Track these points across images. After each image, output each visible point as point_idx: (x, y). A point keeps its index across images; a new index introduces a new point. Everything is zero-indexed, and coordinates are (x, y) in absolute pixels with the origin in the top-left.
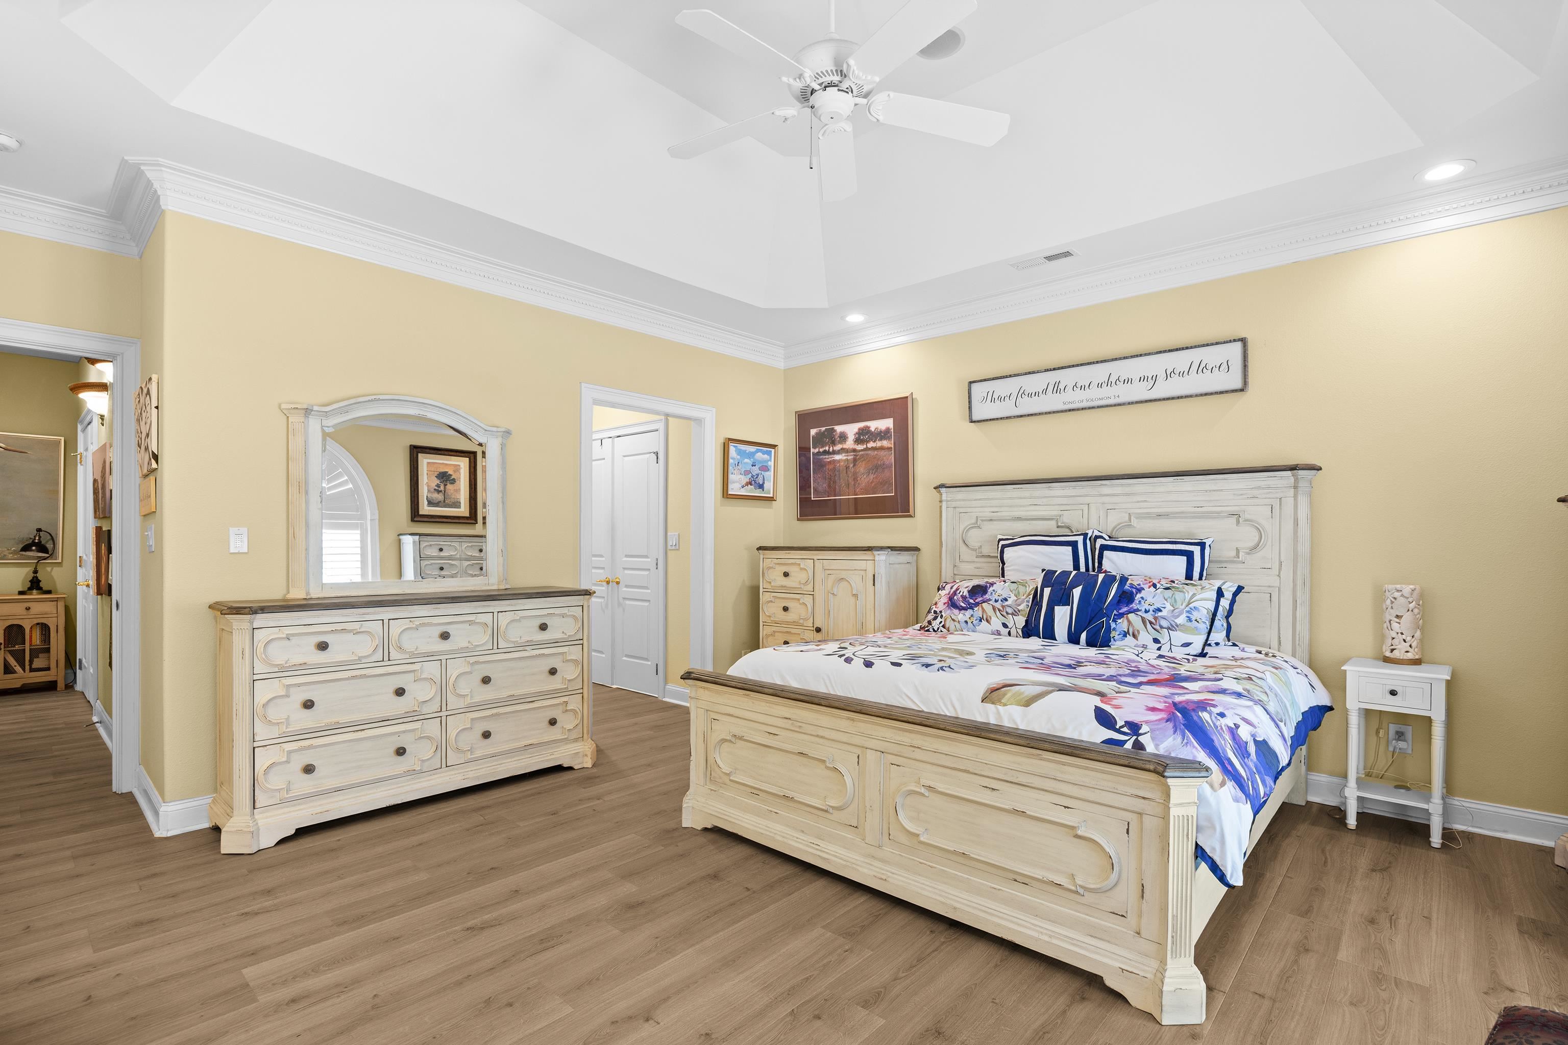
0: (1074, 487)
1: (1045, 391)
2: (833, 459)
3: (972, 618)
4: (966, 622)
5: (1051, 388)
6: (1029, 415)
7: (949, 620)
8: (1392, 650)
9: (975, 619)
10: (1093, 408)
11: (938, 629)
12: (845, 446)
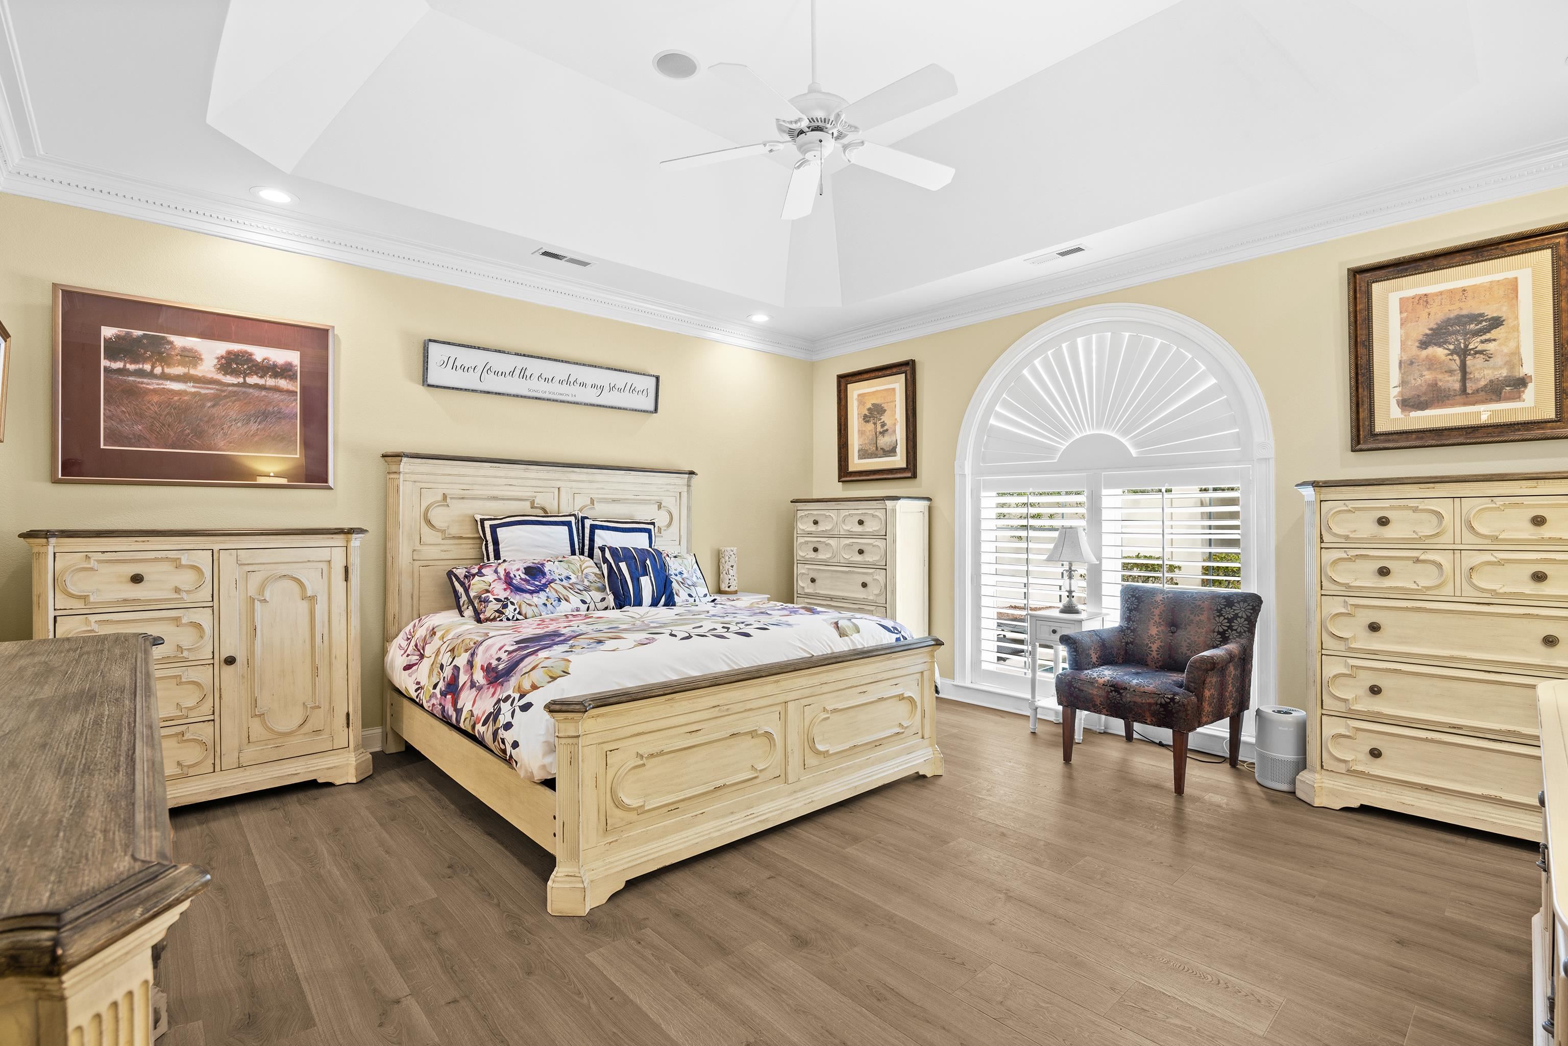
0: (548, 471)
1: (512, 373)
2: (162, 386)
3: (549, 600)
4: (545, 605)
5: (517, 372)
6: (496, 393)
7: (524, 607)
8: (729, 587)
9: (553, 600)
10: (557, 401)
11: (513, 617)
12: (192, 372)
